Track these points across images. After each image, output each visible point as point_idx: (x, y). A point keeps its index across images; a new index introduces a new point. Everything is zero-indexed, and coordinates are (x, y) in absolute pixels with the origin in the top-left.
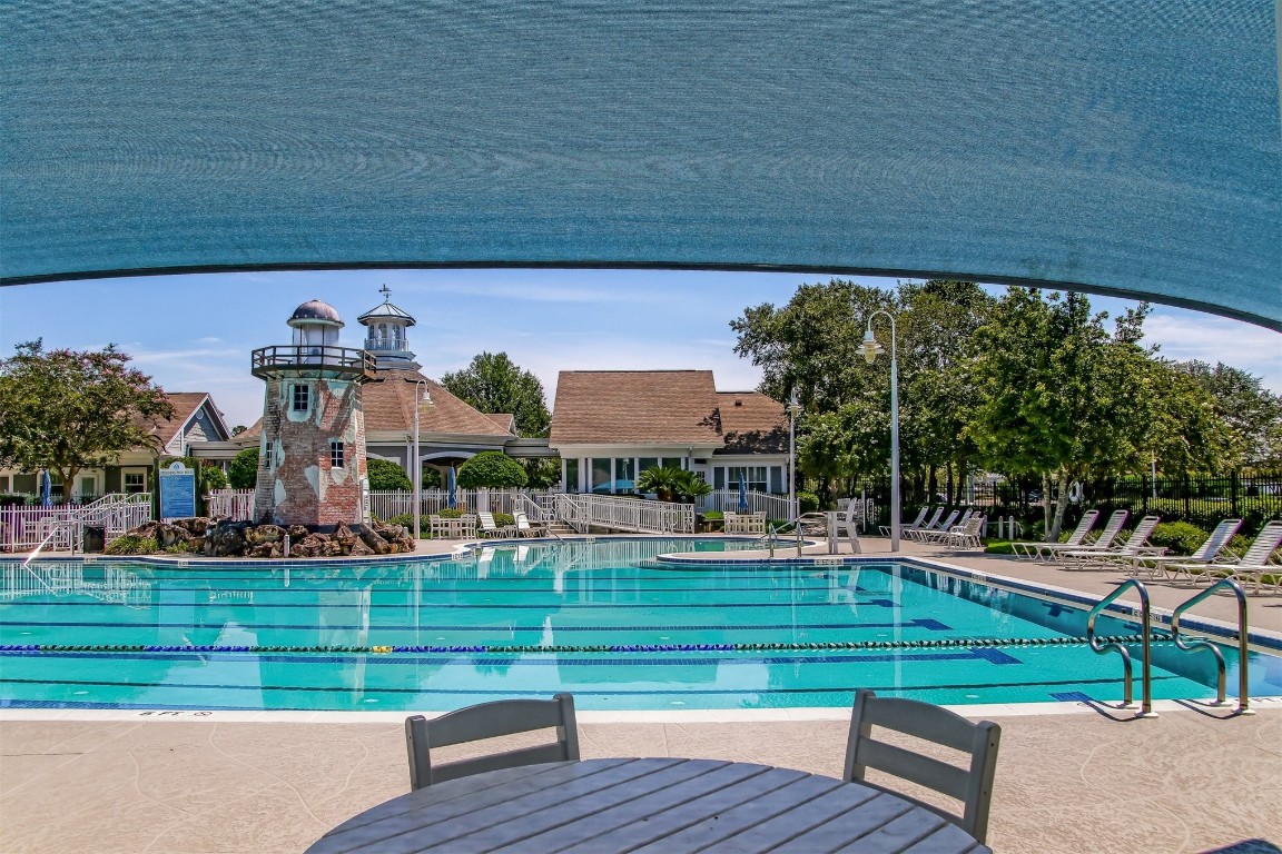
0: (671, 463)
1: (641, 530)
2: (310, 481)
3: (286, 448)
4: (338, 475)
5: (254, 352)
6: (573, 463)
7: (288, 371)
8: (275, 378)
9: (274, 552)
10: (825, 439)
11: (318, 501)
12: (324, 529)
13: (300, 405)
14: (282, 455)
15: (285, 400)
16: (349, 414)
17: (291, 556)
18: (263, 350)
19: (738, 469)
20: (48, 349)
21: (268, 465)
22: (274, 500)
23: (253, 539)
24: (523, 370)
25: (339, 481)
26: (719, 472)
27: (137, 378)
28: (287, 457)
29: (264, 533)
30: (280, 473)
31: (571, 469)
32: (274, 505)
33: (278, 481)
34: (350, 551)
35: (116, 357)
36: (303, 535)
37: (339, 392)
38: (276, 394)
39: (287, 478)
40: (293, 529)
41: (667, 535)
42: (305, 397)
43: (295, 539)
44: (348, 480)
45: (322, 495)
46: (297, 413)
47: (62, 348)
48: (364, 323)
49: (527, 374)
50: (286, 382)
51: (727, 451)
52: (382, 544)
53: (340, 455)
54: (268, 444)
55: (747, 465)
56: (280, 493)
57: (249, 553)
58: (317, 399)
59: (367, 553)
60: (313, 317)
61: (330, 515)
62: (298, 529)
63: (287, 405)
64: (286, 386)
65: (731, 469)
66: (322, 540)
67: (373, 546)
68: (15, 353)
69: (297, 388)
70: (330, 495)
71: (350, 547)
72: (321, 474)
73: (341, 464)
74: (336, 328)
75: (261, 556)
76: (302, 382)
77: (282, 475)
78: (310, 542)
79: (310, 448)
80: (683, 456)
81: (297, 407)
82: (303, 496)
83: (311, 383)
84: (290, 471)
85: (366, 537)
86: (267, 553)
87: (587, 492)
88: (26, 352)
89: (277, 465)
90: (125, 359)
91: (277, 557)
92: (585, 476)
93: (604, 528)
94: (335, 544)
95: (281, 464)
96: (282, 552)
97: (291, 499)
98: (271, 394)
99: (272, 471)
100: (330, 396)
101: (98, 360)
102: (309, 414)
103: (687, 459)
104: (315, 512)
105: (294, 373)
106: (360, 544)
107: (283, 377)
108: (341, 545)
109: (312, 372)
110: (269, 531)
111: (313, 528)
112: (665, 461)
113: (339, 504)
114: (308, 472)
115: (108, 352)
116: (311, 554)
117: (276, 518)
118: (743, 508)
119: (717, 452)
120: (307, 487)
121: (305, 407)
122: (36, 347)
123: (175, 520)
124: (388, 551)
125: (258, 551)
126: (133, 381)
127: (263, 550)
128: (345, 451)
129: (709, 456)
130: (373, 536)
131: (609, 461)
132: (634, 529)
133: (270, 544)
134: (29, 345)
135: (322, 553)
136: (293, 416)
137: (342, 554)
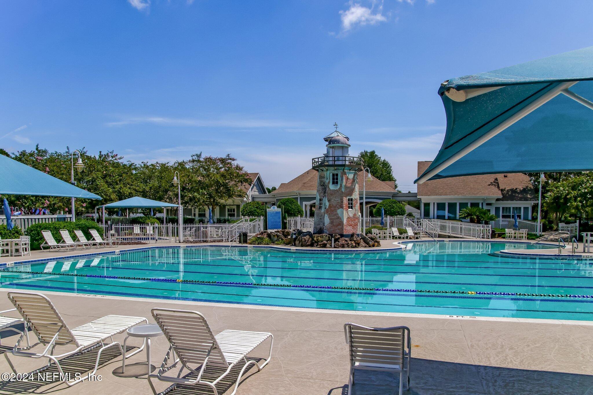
0: (475, 205)
1: (464, 237)
2: (340, 215)
3: (329, 201)
4: (351, 212)
5: (313, 159)
6: (427, 205)
7: (329, 168)
8: (323, 170)
9: (328, 245)
10: (561, 194)
11: (343, 224)
12: (347, 236)
13: (335, 182)
14: (327, 204)
15: (328, 180)
16: (355, 186)
17: (335, 247)
18: (318, 158)
19: (507, 208)
20: (203, 156)
21: (320, 208)
22: (324, 223)
23: (317, 240)
24: (382, 159)
25: (351, 215)
26: (497, 209)
27: (238, 168)
28: (330, 205)
29: (322, 237)
30: (327, 211)
31: (427, 208)
32: (324, 226)
33: (326, 215)
34: (359, 246)
35: (230, 159)
36: (339, 238)
37: (351, 176)
38: (324, 178)
39: (330, 214)
40: (335, 236)
41: (478, 239)
42: (337, 179)
43: (336, 240)
44: (355, 215)
45: (345, 222)
46: (334, 186)
47: (208, 156)
48: (326, 141)
49: (384, 160)
50: (328, 172)
51: (503, 199)
52: (371, 243)
53: (352, 204)
54: (320, 199)
55: (512, 206)
56: (327, 220)
57: (317, 246)
58: (342, 180)
59: (365, 247)
60: (339, 143)
61: (348, 230)
62: (336, 236)
63: (329, 182)
64: (328, 174)
65: (503, 208)
66: (346, 241)
67: (367, 243)
68: (191, 159)
69: (333, 175)
70: (348, 221)
71: (359, 244)
72: (344, 212)
73: (352, 208)
74: (348, 148)
75: (322, 247)
76: (336, 172)
77: (327, 212)
78: (342, 241)
79: (340, 201)
80: (480, 202)
81: (333, 183)
82: (338, 222)
83: (339, 173)
84: (332, 210)
85: (364, 239)
86: (324, 246)
87: (434, 218)
88: (195, 158)
89: (325, 208)
90: (234, 160)
91: (329, 248)
92: (433, 210)
93: (445, 235)
94: (353, 242)
95: (327, 208)
96: (331, 245)
97: (332, 223)
98: (321, 177)
99: (323, 210)
100: (348, 179)
101: (223, 161)
102: (339, 186)
103: (482, 203)
104: (342, 229)
105: (332, 168)
106: (362, 243)
107: (327, 170)
108: (356, 243)
109: (340, 168)
110: (325, 237)
111: (342, 236)
112: (472, 205)
113: (351, 225)
114: (339, 211)
115: (228, 157)
116: (343, 246)
117: (325, 231)
118: (515, 227)
119: (498, 200)
120: (339, 218)
121: (337, 183)
122: (199, 156)
123: (276, 230)
124: (373, 246)
125: (320, 245)
126: (237, 169)
127: (323, 244)
128: (353, 202)
129: (493, 202)
130: (367, 239)
131: (444, 204)
132: (461, 236)
133: (325, 242)
134: (197, 155)
135: (348, 246)
136: (332, 187)
137: (356, 247)
